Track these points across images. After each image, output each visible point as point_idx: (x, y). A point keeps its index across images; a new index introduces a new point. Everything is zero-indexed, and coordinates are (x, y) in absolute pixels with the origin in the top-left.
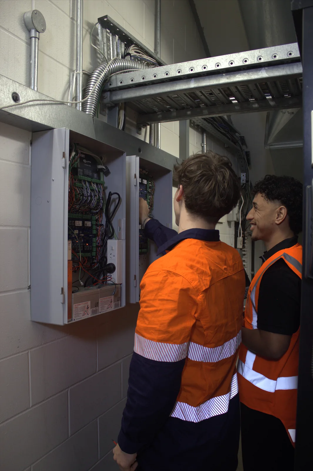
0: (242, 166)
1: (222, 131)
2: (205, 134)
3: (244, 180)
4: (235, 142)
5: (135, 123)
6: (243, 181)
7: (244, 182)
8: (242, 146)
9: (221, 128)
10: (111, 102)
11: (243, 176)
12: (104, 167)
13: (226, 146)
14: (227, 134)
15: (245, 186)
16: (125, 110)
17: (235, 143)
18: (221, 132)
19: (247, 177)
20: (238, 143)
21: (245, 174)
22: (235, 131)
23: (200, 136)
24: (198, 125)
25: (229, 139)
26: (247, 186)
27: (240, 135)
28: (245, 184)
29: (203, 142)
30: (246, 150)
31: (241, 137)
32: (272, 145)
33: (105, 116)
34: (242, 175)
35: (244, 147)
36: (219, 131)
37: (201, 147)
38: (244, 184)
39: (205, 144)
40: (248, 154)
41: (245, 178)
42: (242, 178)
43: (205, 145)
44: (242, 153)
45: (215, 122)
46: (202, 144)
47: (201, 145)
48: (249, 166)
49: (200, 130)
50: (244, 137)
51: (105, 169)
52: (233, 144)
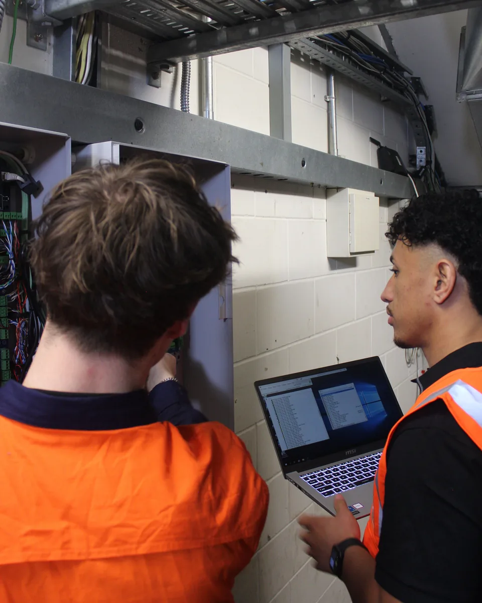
0: (418, 134)
1: (373, 70)
2: (333, 78)
3: (423, 160)
4: (402, 90)
5: (142, 62)
6: (421, 161)
7: (423, 164)
8: (415, 95)
9: (367, 63)
10: (49, 15)
11: (421, 151)
12: (19, 178)
13: (382, 98)
14: (383, 74)
15: (424, 171)
16: (97, 34)
17: (402, 92)
18: (370, 73)
19: (428, 153)
20: (408, 91)
21: (423, 149)
22: (401, 69)
23: (322, 81)
24: (315, 61)
25: (389, 85)
26: (429, 170)
27: (411, 75)
28: (425, 167)
29: (329, 93)
30: (425, 103)
31: (414, 79)
32: (472, 94)
33: (44, 49)
34: (418, 151)
35: (422, 98)
36: (364, 70)
37: (326, 103)
38: (422, 167)
39: (334, 96)
40: (428, 110)
41: (425, 157)
42: (418, 156)
43: (334, 100)
44: (416, 109)
45: (353, 52)
46: (328, 97)
47: (326, 98)
48: (431, 134)
49: (321, 69)
50: (419, 78)
51: (22, 183)
52: (396, 93)
